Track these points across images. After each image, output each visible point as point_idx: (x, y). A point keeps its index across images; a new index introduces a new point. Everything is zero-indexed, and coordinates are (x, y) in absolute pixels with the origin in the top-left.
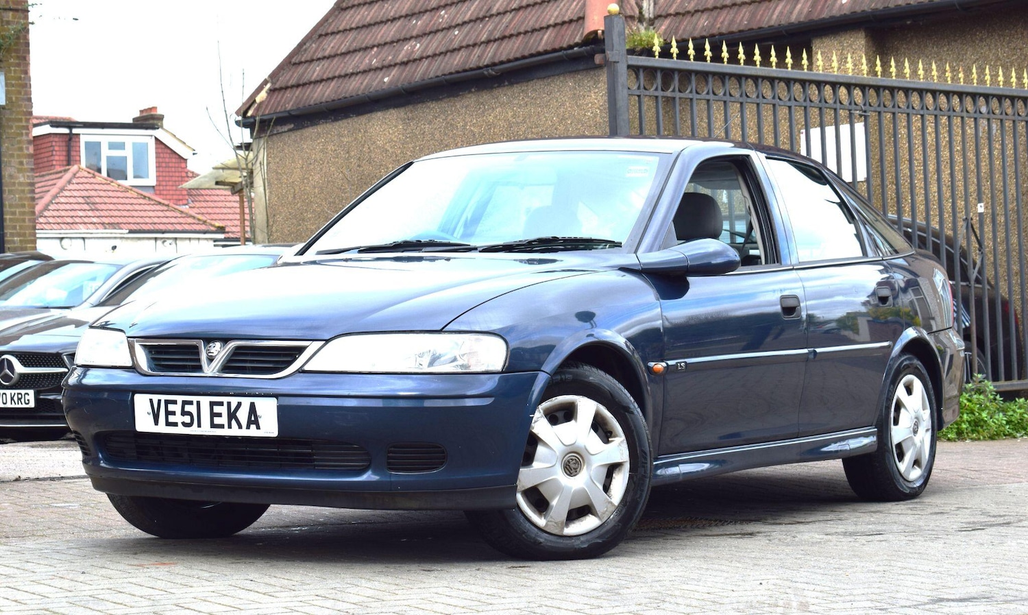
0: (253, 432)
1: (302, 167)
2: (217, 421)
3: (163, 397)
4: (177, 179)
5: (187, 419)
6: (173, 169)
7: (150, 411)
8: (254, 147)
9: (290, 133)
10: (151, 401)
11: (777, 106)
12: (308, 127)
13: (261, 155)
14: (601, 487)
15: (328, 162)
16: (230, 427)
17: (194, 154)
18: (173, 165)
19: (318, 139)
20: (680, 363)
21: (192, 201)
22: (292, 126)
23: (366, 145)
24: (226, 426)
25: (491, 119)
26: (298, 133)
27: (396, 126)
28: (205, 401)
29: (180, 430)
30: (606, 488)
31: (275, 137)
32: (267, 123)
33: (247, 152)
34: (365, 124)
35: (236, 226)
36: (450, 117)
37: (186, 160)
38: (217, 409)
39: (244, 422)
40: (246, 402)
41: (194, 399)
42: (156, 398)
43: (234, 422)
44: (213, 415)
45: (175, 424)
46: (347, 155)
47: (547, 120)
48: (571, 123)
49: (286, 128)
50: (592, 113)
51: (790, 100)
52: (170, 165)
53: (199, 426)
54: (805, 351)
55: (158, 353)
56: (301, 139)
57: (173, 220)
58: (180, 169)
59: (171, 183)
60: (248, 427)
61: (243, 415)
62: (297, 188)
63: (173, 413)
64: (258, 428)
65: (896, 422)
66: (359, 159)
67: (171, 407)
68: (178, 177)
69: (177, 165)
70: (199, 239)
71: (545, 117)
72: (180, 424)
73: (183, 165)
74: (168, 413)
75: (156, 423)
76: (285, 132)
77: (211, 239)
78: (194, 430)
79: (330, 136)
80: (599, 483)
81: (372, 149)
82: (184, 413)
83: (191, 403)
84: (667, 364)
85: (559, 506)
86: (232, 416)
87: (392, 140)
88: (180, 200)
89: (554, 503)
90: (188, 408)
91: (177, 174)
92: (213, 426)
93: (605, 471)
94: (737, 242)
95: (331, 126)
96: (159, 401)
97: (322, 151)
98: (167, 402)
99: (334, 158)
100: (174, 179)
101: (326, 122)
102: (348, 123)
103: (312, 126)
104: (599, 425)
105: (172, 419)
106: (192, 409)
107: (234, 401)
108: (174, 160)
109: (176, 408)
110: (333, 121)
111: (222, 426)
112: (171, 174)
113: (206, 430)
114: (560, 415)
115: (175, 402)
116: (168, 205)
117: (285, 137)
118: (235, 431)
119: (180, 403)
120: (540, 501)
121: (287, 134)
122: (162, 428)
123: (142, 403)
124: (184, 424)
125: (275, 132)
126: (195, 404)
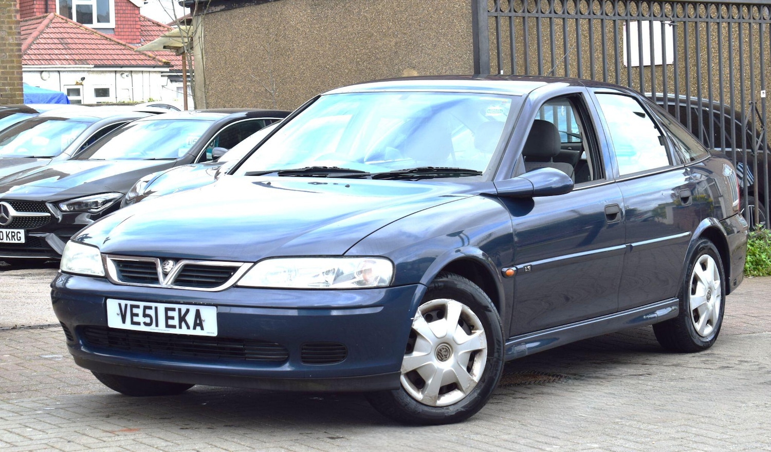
0: (198, 332)
1: (232, 40)
2: (171, 322)
3: (129, 303)
4: (132, 23)
5: (148, 320)
6: (129, 15)
7: (119, 313)
8: (194, 22)
9: (222, 12)
10: (120, 305)
11: (604, 20)
12: (236, 8)
13: (199, 28)
14: (465, 369)
15: (252, 37)
16: (180, 327)
17: (145, 3)
18: (129, 12)
19: (244, 18)
20: (527, 266)
21: (144, 41)
22: (224, 7)
23: (282, 25)
24: (178, 327)
25: (380, 7)
26: (229, 13)
27: (305, 11)
28: (161, 307)
29: (142, 328)
30: (469, 369)
31: (210, 15)
32: (204, 4)
33: (188, 27)
34: (281, 8)
35: (179, 60)
36: (348, 5)
37: (139, 8)
38: (170, 314)
39: (191, 324)
40: (193, 309)
41: (153, 305)
42: (123, 302)
43: (183, 324)
44: (168, 318)
45: (138, 324)
46: (267, 32)
47: (424, 10)
48: (443, 13)
49: (218, 9)
50: (459, 5)
51: (614, 15)
52: (127, 12)
53: (157, 325)
54: (624, 246)
55: (125, 266)
56: (231, 18)
57: (129, 57)
58: (134, 15)
59: (127, 26)
60: (194, 328)
61: (190, 318)
62: (228, 56)
63: (137, 315)
64: (202, 329)
65: (694, 292)
66: (276, 35)
67: (135, 311)
68: (133, 21)
69: (132, 12)
70: (149, 72)
71: (423, 7)
72: (142, 324)
73: (137, 12)
74: (133, 315)
75: (124, 322)
76: (218, 11)
77: (159, 72)
78: (152, 329)
79: (253, 16)
80: (464, 365)
81: (286, 27)
82: (145, 315)
83: (150, 308)
84: (516, 268)
85: (433, 384)
86: (182, 319)
87: (302, 21)
88: (134, 39)
89: (430, 382)
90: (148, 312)
91: (132, 19)
92: (168, 326)
93: (468, 356)
94: (573, 141)
95: (254, 8)
96: (126, 305)
97: (247, 28)
98: (132, 307)
99: (256, 33)
100: (129, 23)
101: (250, 5)
102: (268, 7)
103: (239, 7)
104: (465, 322)
105: (136, 319)
106: (151, 312)
107: (184, 308)
108: (129, 8)
109: (140, 311)
110: (256, 4)
111: (174, 327)
112: (127, 19)
113: (162, 329)
114: (434, 314)
115: (138, 307)
116: (125, 45)
117: (218, 16)
118: (184, 331)
119: (142, 308)
120: (418, 380)
121: (220, 13)
122: (128, 326)
123: (113, 306)
124: (145, 324)
125: (210, 12)
126: (154, 309)
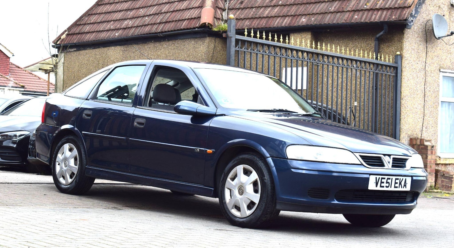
3: (381, 177)
5: (387, 185)
7: (375, 182)
10: (376, 178)
28: (394, 178)
29: (385, 189)
38: (397, 181)
39: (403, 186)
40: (404, 178)
41: (391, 177)
42: (378, 177)
43: (400, 185)
44: (396, 183)
45: (383, 187)
53: (391, 187)
61: (403, 183)
63: (383, 183)
64: (406, 188)
67: (383, 180)
72: (385, 187)
74: (382, 182)
75: (377, 186)
78: (389, 189)
82: (387, 182)
83: (389, 179)
86: (400, 183)
96: (379, 178)
98: (382, 178)
105: (382, 185)
106: (389, 181)
107: (401, 178)
111: (397, 187)
113: (393, 189)
115: (384, 178)
118: (400, 189)
119: (386, 179)
122: (379, 188)
123: (372, 179)
124: (387, 187)
126: (391, 179)
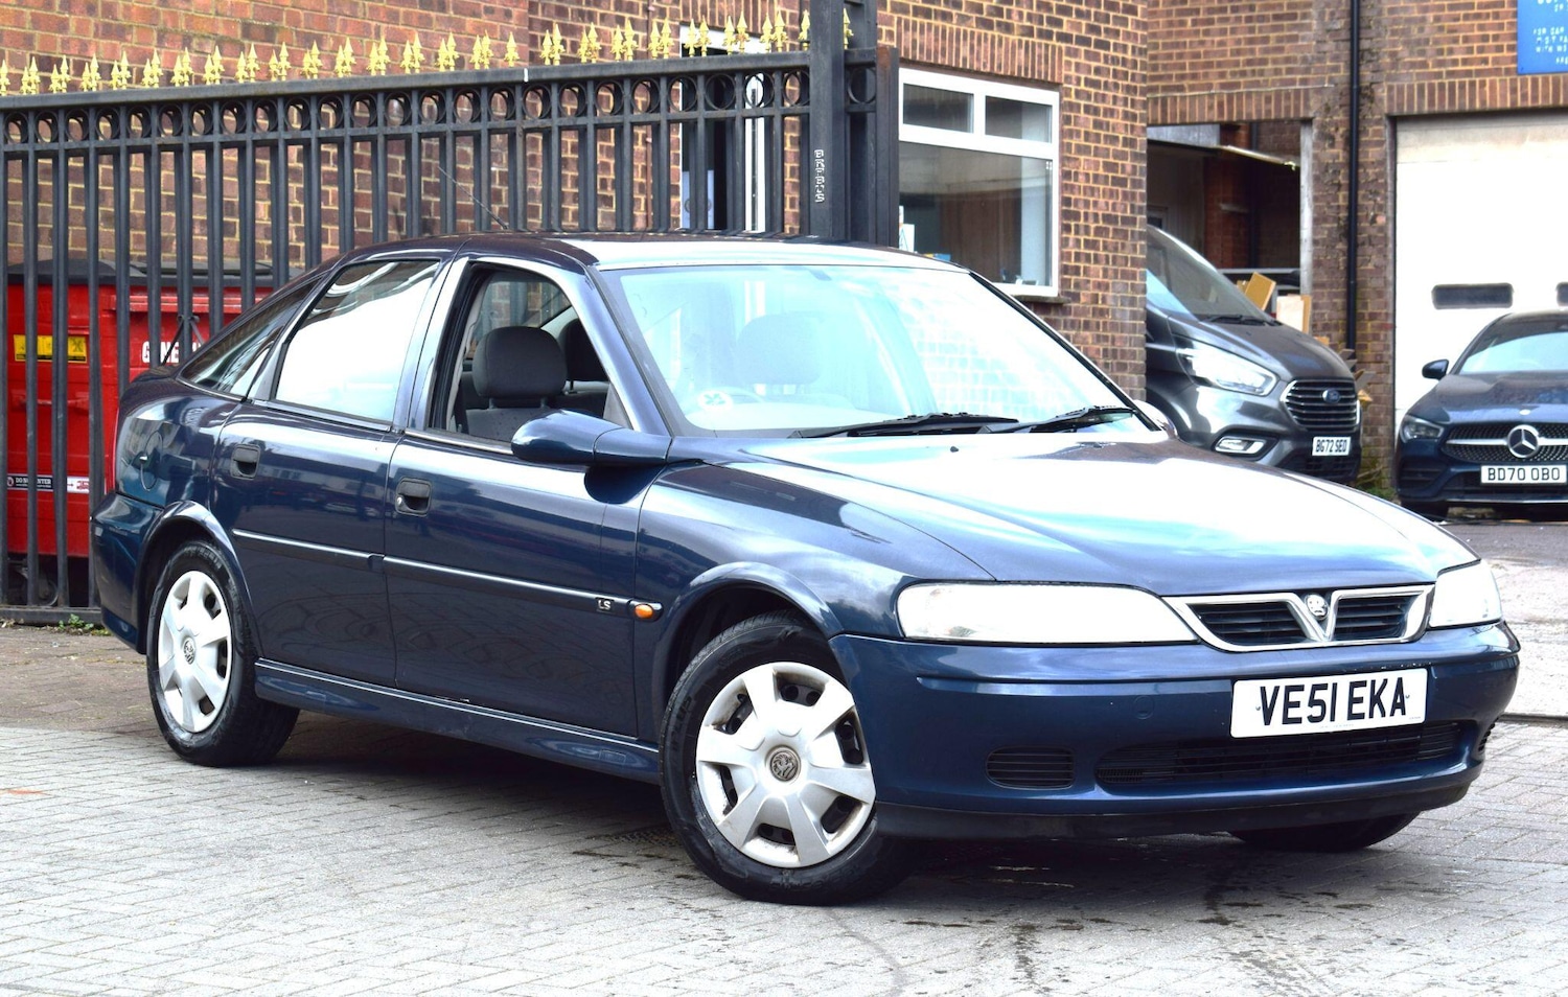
0: (1398, 720)
2: (1357, 708)
3: (1283, 683)
5: (1316, 711)
7: (1260, 705)
10: (1263, 690)
16: (1371, 716)
24: (1367, 715)
28: (1344, 682)
29: (1306, 728)
38: (1358, 692)
39: (1388, 707)
40: (1392, 676)
41: (1329, 680)
42: (1270, 685)
43: (1376, 707)
44: (1353, 701)
45: (1298, 721)
53: (1333, 719)
60: (1392, 714)
61: (1387, 698)
63: (1297, 705)
64: (1404, 713)
67: (1294, 696)
72: (1305, 721)
74: (1288, 705)
75: (1267, 721)
78: (1326, 726)
82: (1313, 702)
83: (1324, 687)
86: (1375, 700)
90: (1319, 695)
92: (1352, 716)
96: (1277, 689)
98: (1289, 689)
106: (1325, 695)
107: (1379, 677)
109: (1302, 697)
111: (1361, 716)
113: (1342, 724)
115: (1300, 688)
118: (1377, 722)
119: (1308, 689)
122: (1277, 728)
123: (1246, 694)
124: (1312, 719)
126: (1330, 687)
